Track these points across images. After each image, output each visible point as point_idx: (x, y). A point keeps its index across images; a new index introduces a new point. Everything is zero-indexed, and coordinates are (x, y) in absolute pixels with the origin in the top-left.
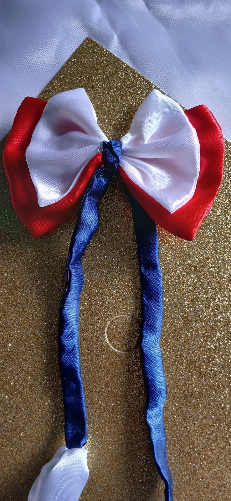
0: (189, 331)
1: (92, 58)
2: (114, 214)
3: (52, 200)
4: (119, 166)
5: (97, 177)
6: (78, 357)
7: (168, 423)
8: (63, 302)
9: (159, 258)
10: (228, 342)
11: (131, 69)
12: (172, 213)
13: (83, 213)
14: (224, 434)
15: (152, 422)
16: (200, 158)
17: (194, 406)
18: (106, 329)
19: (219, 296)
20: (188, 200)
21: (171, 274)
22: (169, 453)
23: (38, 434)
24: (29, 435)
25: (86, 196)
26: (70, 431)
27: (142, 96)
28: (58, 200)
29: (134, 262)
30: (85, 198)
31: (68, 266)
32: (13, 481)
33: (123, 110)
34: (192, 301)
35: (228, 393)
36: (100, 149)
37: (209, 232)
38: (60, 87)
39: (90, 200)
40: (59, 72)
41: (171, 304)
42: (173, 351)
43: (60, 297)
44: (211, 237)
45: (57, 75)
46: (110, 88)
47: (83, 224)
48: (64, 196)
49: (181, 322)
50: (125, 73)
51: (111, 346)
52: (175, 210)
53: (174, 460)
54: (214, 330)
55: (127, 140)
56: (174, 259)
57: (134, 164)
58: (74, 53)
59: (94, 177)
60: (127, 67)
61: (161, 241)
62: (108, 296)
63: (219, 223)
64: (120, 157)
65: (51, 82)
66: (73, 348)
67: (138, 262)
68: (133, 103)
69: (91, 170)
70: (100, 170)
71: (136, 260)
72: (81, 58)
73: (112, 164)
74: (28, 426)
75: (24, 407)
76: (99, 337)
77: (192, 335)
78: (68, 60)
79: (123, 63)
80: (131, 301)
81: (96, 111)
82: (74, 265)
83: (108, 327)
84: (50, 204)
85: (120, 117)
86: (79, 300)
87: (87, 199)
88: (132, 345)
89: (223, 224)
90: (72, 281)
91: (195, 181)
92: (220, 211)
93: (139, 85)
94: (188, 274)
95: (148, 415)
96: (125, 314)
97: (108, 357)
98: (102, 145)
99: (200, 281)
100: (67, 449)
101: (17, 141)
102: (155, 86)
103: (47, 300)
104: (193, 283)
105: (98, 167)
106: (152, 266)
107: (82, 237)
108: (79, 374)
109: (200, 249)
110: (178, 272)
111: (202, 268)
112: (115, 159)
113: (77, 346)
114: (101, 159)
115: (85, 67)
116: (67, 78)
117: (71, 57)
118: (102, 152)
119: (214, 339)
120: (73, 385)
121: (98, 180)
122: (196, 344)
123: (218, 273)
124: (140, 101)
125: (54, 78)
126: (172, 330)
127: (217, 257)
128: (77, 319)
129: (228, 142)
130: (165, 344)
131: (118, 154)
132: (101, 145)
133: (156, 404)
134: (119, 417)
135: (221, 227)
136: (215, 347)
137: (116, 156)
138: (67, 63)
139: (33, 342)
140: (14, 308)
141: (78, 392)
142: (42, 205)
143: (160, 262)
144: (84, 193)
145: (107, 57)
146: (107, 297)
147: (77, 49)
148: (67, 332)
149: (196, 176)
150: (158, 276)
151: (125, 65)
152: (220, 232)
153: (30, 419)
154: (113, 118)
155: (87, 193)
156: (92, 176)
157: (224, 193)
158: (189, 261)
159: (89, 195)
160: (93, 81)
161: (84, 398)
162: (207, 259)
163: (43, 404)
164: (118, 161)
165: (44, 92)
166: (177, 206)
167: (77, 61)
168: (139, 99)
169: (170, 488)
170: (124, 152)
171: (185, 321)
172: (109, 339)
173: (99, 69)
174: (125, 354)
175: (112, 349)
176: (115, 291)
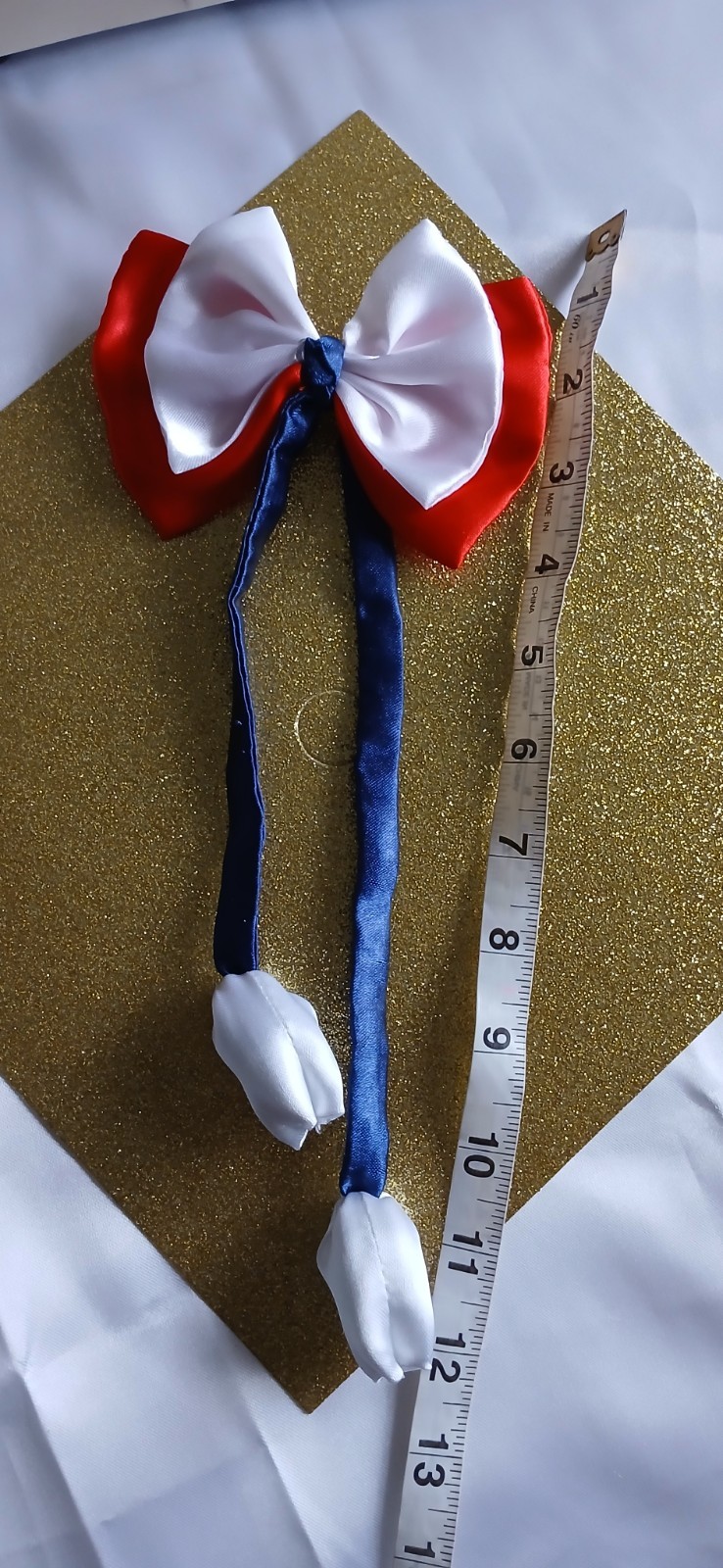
1: (362, 156)
3: (197, 459)
4: (334, 394)
5: (291, 413)
11: (438, 191)
12: (425, 508)
18: (299, 712)
24: (103, 899)
28: (210, 460)
36: (299, 354)
38: (285, 201)
42: (430, 778)
45: (282, 176)
46: (388, 223)
48: (222, 451)
50: (424, 196)
51: (302, 748)
52: (436, 503)
57: (365, 393)
59: (285, 412)
60: (431, 184)
62: (315, 648)
64: (338, 374)
65: (268, 189)
69: (279, 398)
70: (297, 398)
72: (337, 151)
73: (322, 389)
74: (105, 880)
75: (103, 840)
76: (281, 727)
78: (311, 151)
79: (424, 175)
83: (304, 710)
84: (192, 468)
88: (348, 756)
97: (294, 770)
98: (304, 345)
102: (482, 233)
105: (292, 390)
112: (328, 380)
114: (299, 376)
115: (343, 170)
118: (301, 361)
121: (292, 419)
125: (274, 182)
131: (333, 367)
132: (300, 347)
134: (298, 894)
137: (331, 373)
139: (144, 715)
142: (178, 469)
144: (266, 446)
145: (392, 159)
146: (312, 649)
147: (333, 131)
151: (427, 181)
153: (113, 867)
155: (273, 447)
156: (280, 410)
159: (278, 452)
164: (334, 383)
166: (437, 495)
167: (328, 155)
170: (349, 367)
171: (464, 724)
172: (300, 734)
173: (372, 180)
174: (331, 771)
175: (305, 756)
176: (330, 640)
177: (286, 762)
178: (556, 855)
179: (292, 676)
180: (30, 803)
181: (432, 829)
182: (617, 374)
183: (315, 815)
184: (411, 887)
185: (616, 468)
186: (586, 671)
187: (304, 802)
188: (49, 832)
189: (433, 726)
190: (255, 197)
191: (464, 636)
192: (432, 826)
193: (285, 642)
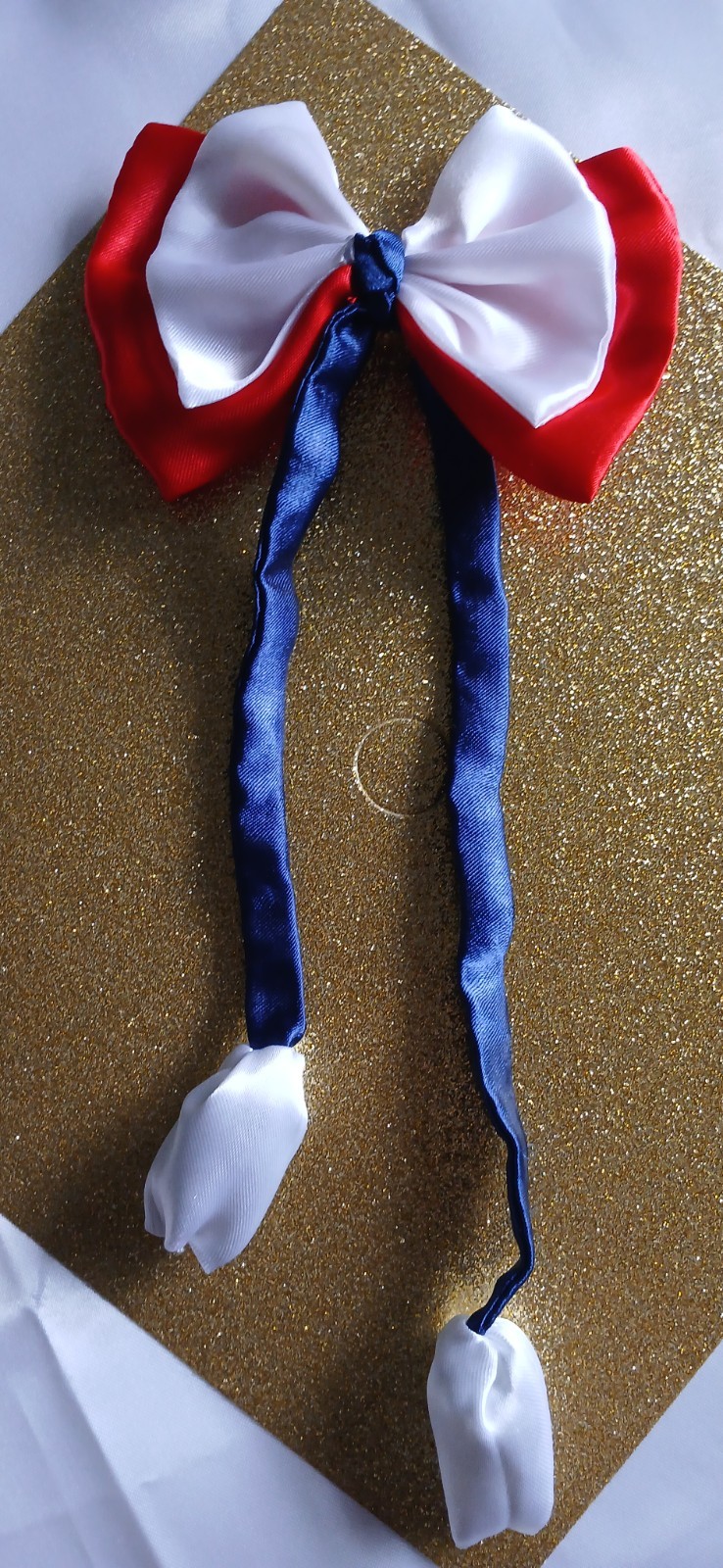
0: (578, 761)
1: (328, 24)
2: (381, 445)
3: (214, 392)
4: (397, 303)
5: (338, 333)
6: (281, 821)
7: (519, 1000)
8: (243, 678)
9: (502, 566)
10: (682, 791)
11: (432, 54)
12: (537, 425)
13: (300, 428)
14: (667, 1034)
15: (474, 991)
16: (617, 287)
17: (586, 957)
18: (357, 754)
19: (660, 669)
20: (581, 398)
21: (534, 609)
22: (521, 1080)
23: (174, 1023)
24: (149, 1025)
25: (307, 382)
26: (259, 1009)
27: (460, 127)
28: (233, 392)
29: (434, 576)
30: (305, 388)
31: (256, 576)
32: (106, 1148)
33: (410, 164)
34: (589, 681)
35: (677, 926)
36: (347, 254)
37: (639, 498)
39: (319, 395)
40: (237, 60)
41: (531, 689)
42: (534, 812)
43: (235, 669)
44: (644, 510)
45: (231, 67)
46: (375, 105)
47: (299, 458)
48: (248, 382)
49: (557, 737)
50: (415, 63)
51: (368, 799)
52: (548, 420)
53: (533, 1099)
54: (645, 761)
55: (418, 237)
56: (542, 570)
57: (439, 299)
58: (277, 10)
59: (329, 331)
60: (422, 47)
61: (507, 520)
62: (364, 668)
63: (666, 473)
64: (400, 276)
65: (216, 88)
66: (270, 801)
67: (444, 579)
68: (437, 144)
70: (348, 311)
71: (439, 573)
72: (296, 23)
73: (379, 295)
74: (148, 1001)
75: (137, 952)
76: (337, 775)
77: (584, 772)
78: (262, 28)
79: (412, 37)
80: (425, 682)
81: (336, 164)
82: (273, 575)
83: (362, 750)
84: (210, 402)
85: (401, 183)
86: (284, 675)
87: (310, 391)
88: (426, 799)
89: (678, 474)
90: (268, 617)
91: (602, 350)
92: (670, 440)
93: (453, 96)
94: (578, 611)
95: (464, 970)
96: (408, 716)
97: (361, 827)
98: (352, 243)
99: (611, 628)
100: (251, 1050)
101: (121, 242)
102: (496, 97)
103: (198, 675)
104: (591, 635)
105: (342, 303)
106: (482, 586)
107: (297, 496)
108: (284, 865)
109: (613, 543)
110: (552, 605)
111: (618, 595)
112: (385, 282)
113: (278, 794)
114: (348, 282)
115: (308, 47)
116: (257, 75)
117: (269, 20)
118: (350, 263)
119: (646, 782)
120: (270, 892)
121: (339, 339)
122: (596, 796)
123: (660, 608)
124: (456, 140)
125: (223, 78)
126: (532, 759)
127: (660, 565)
128: (279, 725)
129: (695, 253)
130: (511, 793)
131: (393, 266)
132: (349, 244)
133: (485, 944)
134: (390, 983)
135: (672, 484)
136: (647, 803)
137: (389, 273)
138: (259, 35)
139: (164, 785)
140: (114, 695)
141: (281, 912)
142: (191, 402)
143: (503, 578)
144: (302, 373)
145: (366, 23)
146: (361, 670)
148: (253, 755)
149: (603, 333)
150: (498, 613)
151: (416, 44)
152: (670, 498)
153: (155, 984)
154: (384, 186)
155: (310, 375)
156: (324, 328)
157: (682, 390)
158: (583, 576)
159: (316, 381)
160: (328, 84)
161: (296, 931)
162: (630, 569)
163: (187, 946)
164: (394, 287)
165: (196, 113)
166: (551, 409)
167: (285, 31)
168: (455, 135)
169: (521, 1157)
170: (412, 265)
171: (567, 736)
172: (363, 781)
173: (344, 54)
174: (407, 820)
175: (372, 807)
176: (381, 655)
177: (350, 818)
178: (710, 886)
179: (341, 709)
180: (40, 919)
181: (546, 876)
182: (697, 255)
183: (396, 881)
184: (530, 955)
185: (715, 375)
186: (715, 645)
187: (380, 866)
188: (68, 952)
189: (528, 746)
190: (201, 101)
191: (551, 624)
192: (545, 872)
193: (326, 667)
